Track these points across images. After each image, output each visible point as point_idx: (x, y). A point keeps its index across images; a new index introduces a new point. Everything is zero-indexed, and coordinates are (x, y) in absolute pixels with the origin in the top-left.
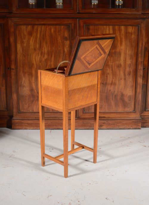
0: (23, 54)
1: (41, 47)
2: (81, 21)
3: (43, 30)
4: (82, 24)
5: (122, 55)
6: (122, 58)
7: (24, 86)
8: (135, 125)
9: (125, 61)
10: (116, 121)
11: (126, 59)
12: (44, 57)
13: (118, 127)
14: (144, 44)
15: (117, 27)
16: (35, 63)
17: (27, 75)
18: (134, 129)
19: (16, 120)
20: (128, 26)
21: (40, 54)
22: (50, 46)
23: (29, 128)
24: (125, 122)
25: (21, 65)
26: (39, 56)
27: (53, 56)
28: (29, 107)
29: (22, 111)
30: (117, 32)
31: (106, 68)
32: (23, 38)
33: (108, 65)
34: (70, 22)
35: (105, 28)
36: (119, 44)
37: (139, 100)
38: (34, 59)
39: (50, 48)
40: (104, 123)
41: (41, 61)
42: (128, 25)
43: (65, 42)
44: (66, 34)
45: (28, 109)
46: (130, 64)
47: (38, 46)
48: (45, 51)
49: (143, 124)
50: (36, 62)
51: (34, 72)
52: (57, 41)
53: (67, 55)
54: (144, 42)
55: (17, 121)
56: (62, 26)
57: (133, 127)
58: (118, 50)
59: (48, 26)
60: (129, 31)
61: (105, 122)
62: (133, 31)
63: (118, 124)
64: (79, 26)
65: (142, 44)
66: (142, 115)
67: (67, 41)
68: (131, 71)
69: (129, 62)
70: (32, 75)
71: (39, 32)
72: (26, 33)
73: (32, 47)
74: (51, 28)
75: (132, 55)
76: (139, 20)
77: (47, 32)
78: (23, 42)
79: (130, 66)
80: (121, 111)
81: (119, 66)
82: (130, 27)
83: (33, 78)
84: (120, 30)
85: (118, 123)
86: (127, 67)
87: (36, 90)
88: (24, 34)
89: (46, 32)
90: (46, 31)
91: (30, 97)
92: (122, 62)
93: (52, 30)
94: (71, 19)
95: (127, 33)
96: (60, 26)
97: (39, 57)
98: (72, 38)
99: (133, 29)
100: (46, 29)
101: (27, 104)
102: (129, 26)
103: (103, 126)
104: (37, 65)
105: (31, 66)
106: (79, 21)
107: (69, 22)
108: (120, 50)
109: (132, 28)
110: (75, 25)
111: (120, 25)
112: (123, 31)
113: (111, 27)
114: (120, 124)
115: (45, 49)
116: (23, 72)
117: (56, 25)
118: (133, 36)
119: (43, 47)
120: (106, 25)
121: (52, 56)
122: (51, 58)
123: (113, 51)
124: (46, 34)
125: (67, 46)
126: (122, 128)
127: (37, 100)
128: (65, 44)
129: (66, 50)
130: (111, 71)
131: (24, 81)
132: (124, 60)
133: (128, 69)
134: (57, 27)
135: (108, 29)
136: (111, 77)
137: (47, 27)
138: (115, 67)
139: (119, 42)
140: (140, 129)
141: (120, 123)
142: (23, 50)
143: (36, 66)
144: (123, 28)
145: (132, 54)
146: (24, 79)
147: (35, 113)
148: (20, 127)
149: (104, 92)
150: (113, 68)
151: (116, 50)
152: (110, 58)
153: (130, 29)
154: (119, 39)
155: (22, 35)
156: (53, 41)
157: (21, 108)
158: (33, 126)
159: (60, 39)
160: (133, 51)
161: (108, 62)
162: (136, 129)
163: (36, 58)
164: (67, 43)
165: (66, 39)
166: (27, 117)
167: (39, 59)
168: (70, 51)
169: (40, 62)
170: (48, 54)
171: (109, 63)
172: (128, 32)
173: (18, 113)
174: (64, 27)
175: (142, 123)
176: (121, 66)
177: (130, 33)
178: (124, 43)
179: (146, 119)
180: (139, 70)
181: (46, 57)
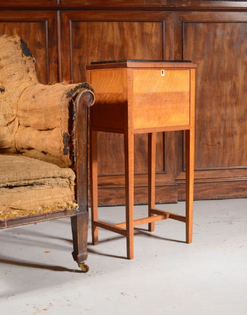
2: (63, 14)
4: (65, 20)
8: (167, 195)
13: (138, 201)
14: (173, 54)
15: (125, 25)
18: (165, 203)
20: (145, 23)
30: (126, 32)
34: (45, 16)
35: (106, 27)
37: (171, 150)
40: (111, 195)
42: (144, 21)
43: (37, 50)
44: (39, 38)
49: (180, 195)
53: (41, 75)
54: (173, 50)
56: (32, 24)
57: (164, 200)
59: (7, 23)
60: (147, 31)
61: (114, 192)
62: (153, 31)
64: (62, 23)
65: (171, 53)
66: (178, 178)
67: (40, 49)
74: (12, 26)
76: (162, 12)
80: (141, 172)
82: (148, 24)
84: (132, 29)
93: (15, 31)
94: (46, 11)
95: (143, 34)
96: (28, 24)
100: (4, 29)
102: (146, 22)
103: (111, 199)
106: (61, 14)
107: (43, 17)
109: (152, 26)
110: (54, 20)
111: (131, 21)
112: (137, 30)
113: (116, 24)
114: (140, 196)
117: (21, 21)
118: (154, 39)
120: (108, 21)
125: (42, 59)
126: (144, 203)
128: (38, 54)
129: (39, 65)
134: (23, 24)
135: (111, 28)
137: (4, 26)
139: (132, 49)
140: (176, 203)
144: (136, 25)
149: (109, 139)
153: (149, 28)
154: (131, 44)
162: (168, 203)
164: (41, 52)
165: (39, 45)
168: (46, 66)
172: (146, 33)
174: (35, 25)
175: (178, 194)
177: (148, 34)
178: (139, 51)
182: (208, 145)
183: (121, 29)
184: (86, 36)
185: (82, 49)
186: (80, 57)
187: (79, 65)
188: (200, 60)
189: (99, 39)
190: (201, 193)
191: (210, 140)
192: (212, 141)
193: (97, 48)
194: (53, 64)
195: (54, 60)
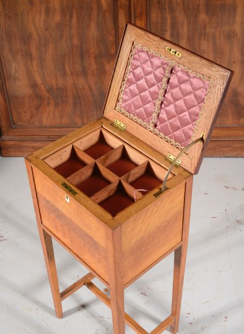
0: (6, 14)
5: (240, 11)
6: (239, 18)
7: (16, 79)
10: (219, 143)
12: (53, 18)
16: (34, 32)
17: (19, 57)
19: (8, 142)
21: (43, 13)
24: (238, 145)
25: (5, 37)
26: (41, 16)
27: (75, 16)
28: (32, 116)
29: (20, 123)
33: (205, 34)
38: (32, 24)
41: (47, 28)
45: (30, 121)
48: (54, 7)
50: (37, 31)
51: (34, 50)
55: (11, 143)
63: (223, 149)
70: (31, 56)
81: (231, 35)
83: (35, 63)
85: (223, 147)
87: (42, 86)
91: (33, 99)
92: (237, 28)
97: (42, 19)
101: (28, 112)
104: (39, 36)
105: (26, 39)
114: (226, 149)
115: (56, 3)
116: (11, 50)
121: (71, 17)
122: (70, 21)
123: (218, 2)
127: (48, 104)
130: (211, 47)
131: (15, 68)
132: (242, 23)
138: (222, 38)
141: (227, 147)
142: (3, 4)
143: (37, 38)
146: (14, 65)
147: (45, 127)
150: (217, 41)
152: (210, 19)
157: (15, 119)
161: (205, 28)
166: (30, 135)
167: (42, 24)
169: (46, 30)
170: (63, 13)
171: (208, 30)
173: (11, 128)
176: (236, 35)
181: (58, 18)
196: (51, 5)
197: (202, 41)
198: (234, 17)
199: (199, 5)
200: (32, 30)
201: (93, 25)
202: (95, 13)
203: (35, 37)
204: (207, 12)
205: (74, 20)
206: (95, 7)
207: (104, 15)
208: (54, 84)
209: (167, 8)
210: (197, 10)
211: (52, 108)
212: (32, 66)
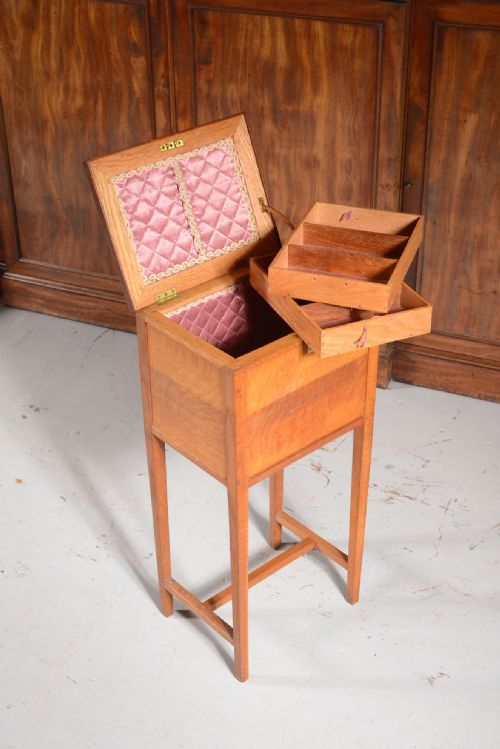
0: (16, 86)
1: (63, 66)
3: (63, 13)
4: (180, 4)
5: (321, 125)
6: (321, 136)
7: (26, 185)
9: (331, 148)
11: (333, 142)
12: (73, 100)
15: (298, 24)
16: (50, 118)
17: (31, 153)
20: (340, 26)
21: (61, 92)
22: (88, 69)
23: (50, 312)
25: (14, 120)
26: (59, 95)
27: (100, 102)
30: (299, 40)
31: (267, 163)
32: (9, 32)
33: (274, 157)
35: (259, 25)
36: (308, 89)
38: (47, 106)
39: (88, 76)
41: (66, 115)
42: (339, 21)
43: (132, 59)
44: (135, 34)
46: (349, 161)
47: (54, 63)
48: (74, 84)
49: (397, 371)
50: (53, 116)
51: (49, 145)
52: (108, 53)
53: (141, 105)
58: (304, 106)
60: (344, 43)
62: (357, 42)
64: (173, 11)
65: (393, 96)
67: (137, 57)
68: (355, 186)
69: (344, 154)
70: (45, 153)
71: (53, 17)
72: (17, 21)
73: (37, 66)
74: (86, 7)
75: (354, 132)
76: (379, 6)
77: (77, 20)
78: (11, 47)
79: (348, 167)
81: (311, 164)
82: (347, 27)
83: (50, 165)
84: (310, 36)
86: (338, 169)
87: (59, 203)
88: (12, 21)
89: (73, 21)
90: (74, 16)
91: (47, 221)
92: (320, 153)
93: (92, 15)
95: (334, 49)
96: (114, 5)
97: (60, 100)
98: (152, 48)
99: (359, 36)
100: (73, 11)
101: (41, 240)
102: (343, 23)
104: (56, 125)
105: (40, 126)
108: (312, 107)
111: (309, 19)
112: (321, 40)
113: (279, 22)
115: (77, 79)
116: (21, 141)
118: (358, 63)
119: (69, 69)
120: (264, 13)
121: (96, 103)
122: (95, 108)
123: (290, 108)
124: (73, 27)
125: (140, 75)
127: (66, 233)
128: (135, 67)
129: (136, 87)
130: (283, 178)
131: (26, 167)
132: (326, 146)
133: (340, 179)
134: (106, 6)
135: (267, 26)
136: (285, 197)
138: (298, 166)
139: (309, 78)
142: (14, 71)
143: (53, 128)
144: (319, 27)
145: (356, 127)
146: (24, 163)
148: (25, 305)
150: (292, 169)
151: (299, 104)
152: (280, 133)
153: (347, 36)
154: (307, 64)
155: (8, 25)
156: (97, 52)
158: (57, 308)
159: (116, 47)
160: (360, 117)
161: (273, 145)
163: (53, 102)
164: (139, 63)
165: (135, 49)
167: (59, 108)
168: (150, 90)
170: (86, 96)
171: (277, 150)
172: (342, 46)
174: (126, 9)
176: (319, 163)
177: (346, 49)
178: (325, 84)
179: (412, 358)
180: (380, 189)
181: (79, 101)
182: (470, 290)
183: (290, 34)
184: (220, 42)
185: (212, 66)
186: (210, 82)
187: (208, 96)
188: (471, 112)
189: (245, 50)
190: (443, 378)
191: (475, 282)
192: (481, 286)
193: (241, 67)
194: (161, 88)
195: (163, 81)
196: (71, 81)
197: (270, 167)
198: (314, 134)
199: (262, 109)
200: (48, 114)
201: (123, 118)
202: (125, 101)
203: (51, 126)
204: (275, 121)
205: (100, 108)
206: (126, 93)
207: (138, 106)
208: (74, 201)
209: (219, 106)
210: (261, 115)
211: (71, 239)
212: (47, 167)
